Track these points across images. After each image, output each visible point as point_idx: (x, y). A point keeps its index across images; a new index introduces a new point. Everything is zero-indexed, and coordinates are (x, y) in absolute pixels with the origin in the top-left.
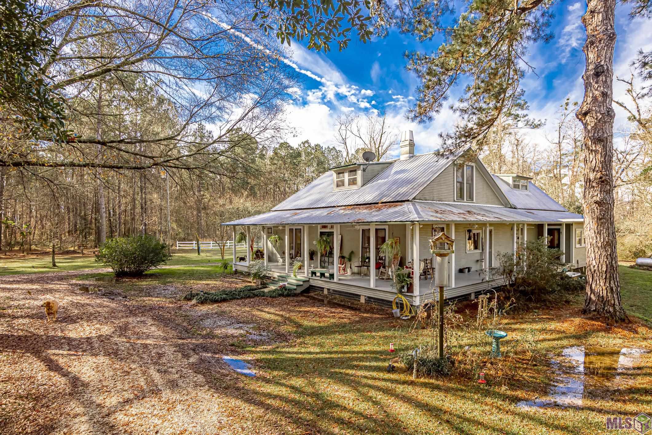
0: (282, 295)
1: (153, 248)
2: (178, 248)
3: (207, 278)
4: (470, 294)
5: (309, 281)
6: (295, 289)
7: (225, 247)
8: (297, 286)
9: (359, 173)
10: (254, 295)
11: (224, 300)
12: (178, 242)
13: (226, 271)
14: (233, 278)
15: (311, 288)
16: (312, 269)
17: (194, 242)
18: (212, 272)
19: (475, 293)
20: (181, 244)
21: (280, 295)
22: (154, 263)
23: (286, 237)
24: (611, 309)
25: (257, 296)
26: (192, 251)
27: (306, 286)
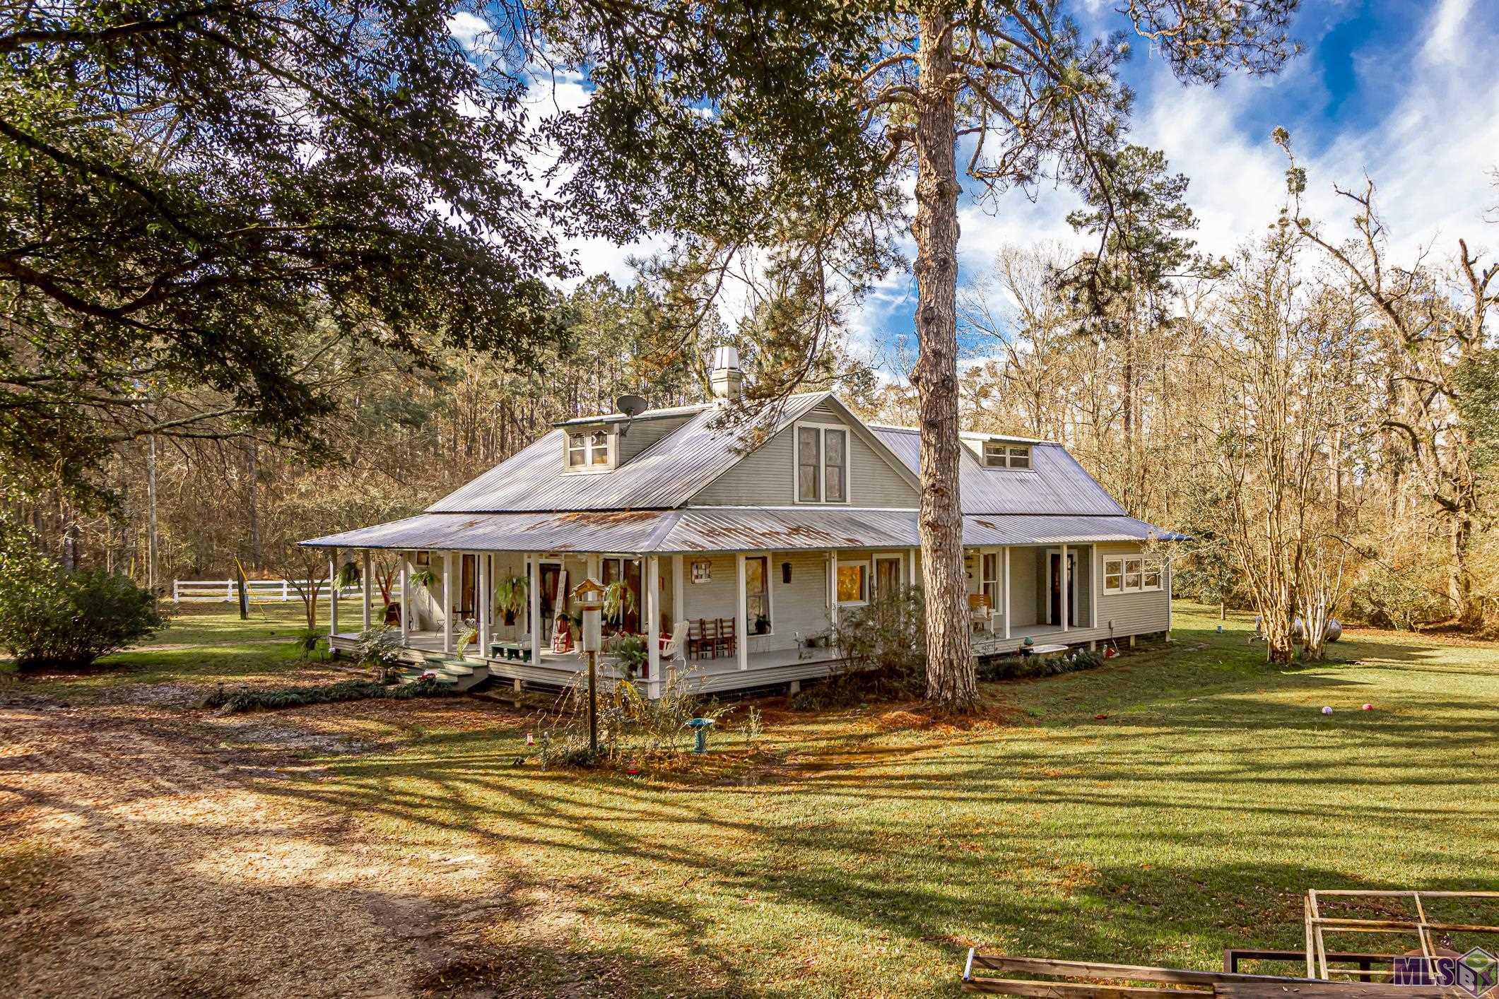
0: (423, 694)
1: (120, 600)
2: (177, 599)
3: (261, 670)
4: (788, 684)
5: (487, 667)
6: (455, 684)
7: (319, 597)
8: (459, 676)
9: (612, 439)
10: (362, 694)
11: (294, 704)
12: (176, 582)
13: (312, 653)
14: (326, 669)
15: (494, 681)
16: (495, 643)
17: (230, 582)
18: (274, 658)
19: (802, 682)
20: (186, 587)
21: (418, 694)
22: (118, 638)
23: (446, 575)
24: (949, 696)
25: (368, 696)
26: (225, 607)
27: (482, 676)
